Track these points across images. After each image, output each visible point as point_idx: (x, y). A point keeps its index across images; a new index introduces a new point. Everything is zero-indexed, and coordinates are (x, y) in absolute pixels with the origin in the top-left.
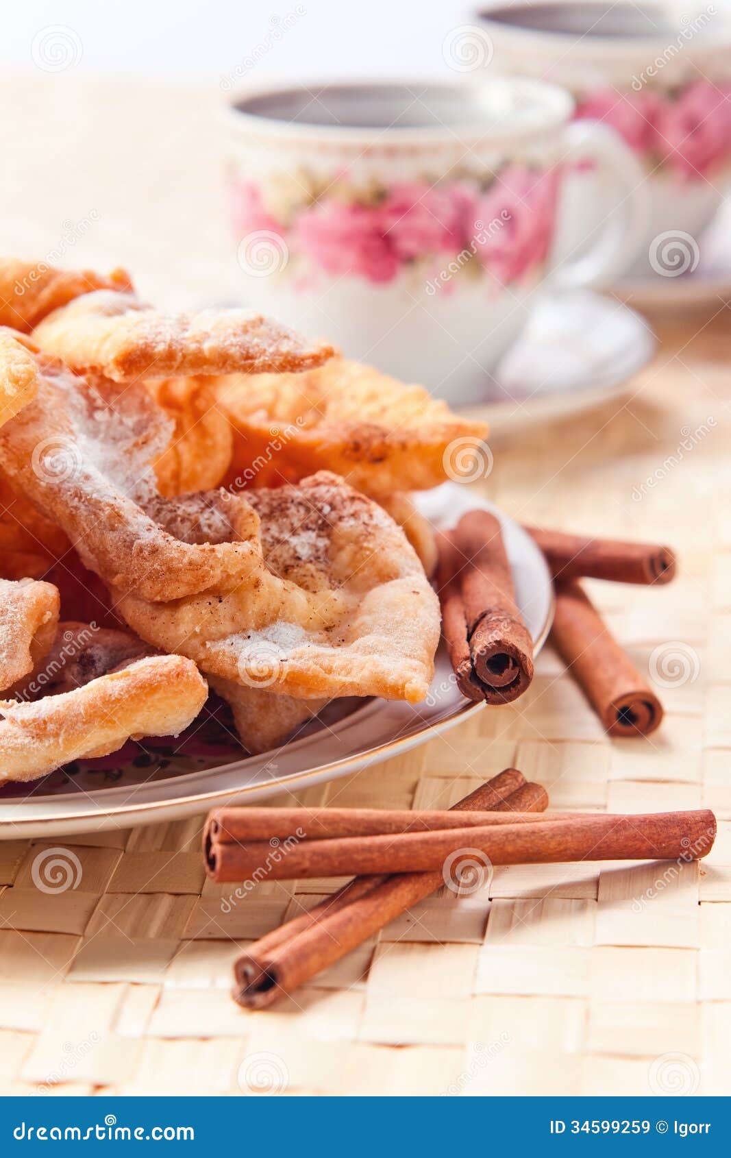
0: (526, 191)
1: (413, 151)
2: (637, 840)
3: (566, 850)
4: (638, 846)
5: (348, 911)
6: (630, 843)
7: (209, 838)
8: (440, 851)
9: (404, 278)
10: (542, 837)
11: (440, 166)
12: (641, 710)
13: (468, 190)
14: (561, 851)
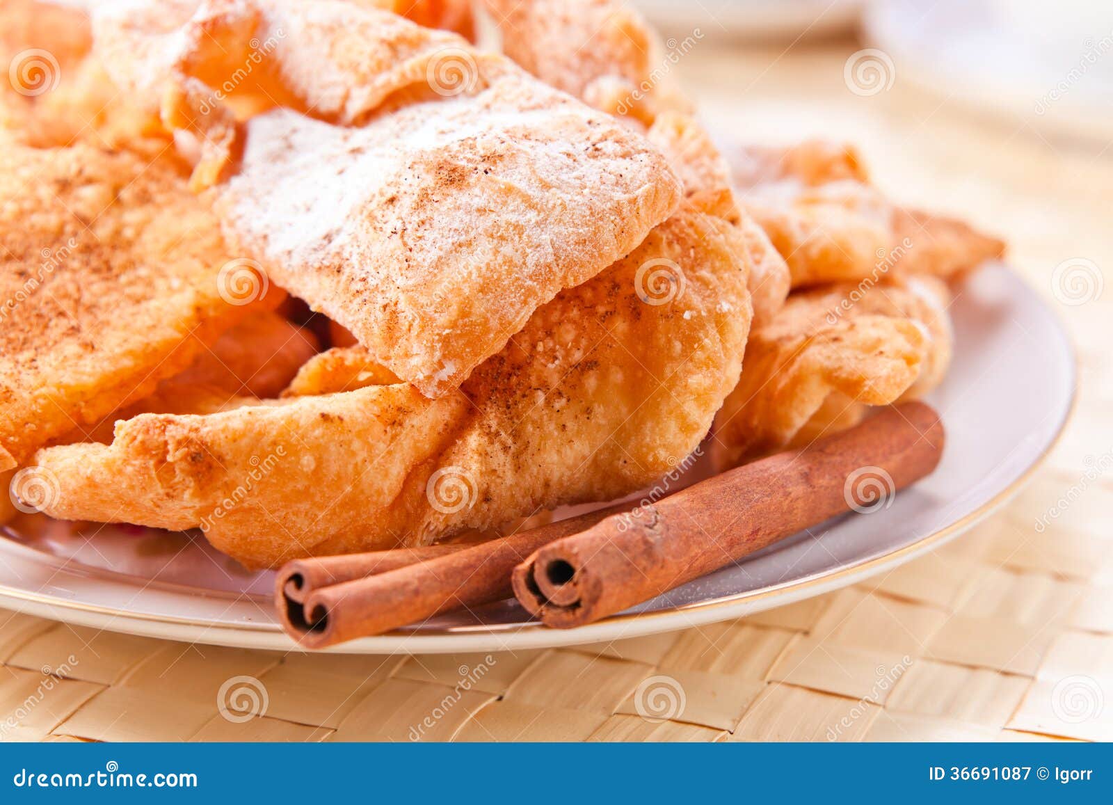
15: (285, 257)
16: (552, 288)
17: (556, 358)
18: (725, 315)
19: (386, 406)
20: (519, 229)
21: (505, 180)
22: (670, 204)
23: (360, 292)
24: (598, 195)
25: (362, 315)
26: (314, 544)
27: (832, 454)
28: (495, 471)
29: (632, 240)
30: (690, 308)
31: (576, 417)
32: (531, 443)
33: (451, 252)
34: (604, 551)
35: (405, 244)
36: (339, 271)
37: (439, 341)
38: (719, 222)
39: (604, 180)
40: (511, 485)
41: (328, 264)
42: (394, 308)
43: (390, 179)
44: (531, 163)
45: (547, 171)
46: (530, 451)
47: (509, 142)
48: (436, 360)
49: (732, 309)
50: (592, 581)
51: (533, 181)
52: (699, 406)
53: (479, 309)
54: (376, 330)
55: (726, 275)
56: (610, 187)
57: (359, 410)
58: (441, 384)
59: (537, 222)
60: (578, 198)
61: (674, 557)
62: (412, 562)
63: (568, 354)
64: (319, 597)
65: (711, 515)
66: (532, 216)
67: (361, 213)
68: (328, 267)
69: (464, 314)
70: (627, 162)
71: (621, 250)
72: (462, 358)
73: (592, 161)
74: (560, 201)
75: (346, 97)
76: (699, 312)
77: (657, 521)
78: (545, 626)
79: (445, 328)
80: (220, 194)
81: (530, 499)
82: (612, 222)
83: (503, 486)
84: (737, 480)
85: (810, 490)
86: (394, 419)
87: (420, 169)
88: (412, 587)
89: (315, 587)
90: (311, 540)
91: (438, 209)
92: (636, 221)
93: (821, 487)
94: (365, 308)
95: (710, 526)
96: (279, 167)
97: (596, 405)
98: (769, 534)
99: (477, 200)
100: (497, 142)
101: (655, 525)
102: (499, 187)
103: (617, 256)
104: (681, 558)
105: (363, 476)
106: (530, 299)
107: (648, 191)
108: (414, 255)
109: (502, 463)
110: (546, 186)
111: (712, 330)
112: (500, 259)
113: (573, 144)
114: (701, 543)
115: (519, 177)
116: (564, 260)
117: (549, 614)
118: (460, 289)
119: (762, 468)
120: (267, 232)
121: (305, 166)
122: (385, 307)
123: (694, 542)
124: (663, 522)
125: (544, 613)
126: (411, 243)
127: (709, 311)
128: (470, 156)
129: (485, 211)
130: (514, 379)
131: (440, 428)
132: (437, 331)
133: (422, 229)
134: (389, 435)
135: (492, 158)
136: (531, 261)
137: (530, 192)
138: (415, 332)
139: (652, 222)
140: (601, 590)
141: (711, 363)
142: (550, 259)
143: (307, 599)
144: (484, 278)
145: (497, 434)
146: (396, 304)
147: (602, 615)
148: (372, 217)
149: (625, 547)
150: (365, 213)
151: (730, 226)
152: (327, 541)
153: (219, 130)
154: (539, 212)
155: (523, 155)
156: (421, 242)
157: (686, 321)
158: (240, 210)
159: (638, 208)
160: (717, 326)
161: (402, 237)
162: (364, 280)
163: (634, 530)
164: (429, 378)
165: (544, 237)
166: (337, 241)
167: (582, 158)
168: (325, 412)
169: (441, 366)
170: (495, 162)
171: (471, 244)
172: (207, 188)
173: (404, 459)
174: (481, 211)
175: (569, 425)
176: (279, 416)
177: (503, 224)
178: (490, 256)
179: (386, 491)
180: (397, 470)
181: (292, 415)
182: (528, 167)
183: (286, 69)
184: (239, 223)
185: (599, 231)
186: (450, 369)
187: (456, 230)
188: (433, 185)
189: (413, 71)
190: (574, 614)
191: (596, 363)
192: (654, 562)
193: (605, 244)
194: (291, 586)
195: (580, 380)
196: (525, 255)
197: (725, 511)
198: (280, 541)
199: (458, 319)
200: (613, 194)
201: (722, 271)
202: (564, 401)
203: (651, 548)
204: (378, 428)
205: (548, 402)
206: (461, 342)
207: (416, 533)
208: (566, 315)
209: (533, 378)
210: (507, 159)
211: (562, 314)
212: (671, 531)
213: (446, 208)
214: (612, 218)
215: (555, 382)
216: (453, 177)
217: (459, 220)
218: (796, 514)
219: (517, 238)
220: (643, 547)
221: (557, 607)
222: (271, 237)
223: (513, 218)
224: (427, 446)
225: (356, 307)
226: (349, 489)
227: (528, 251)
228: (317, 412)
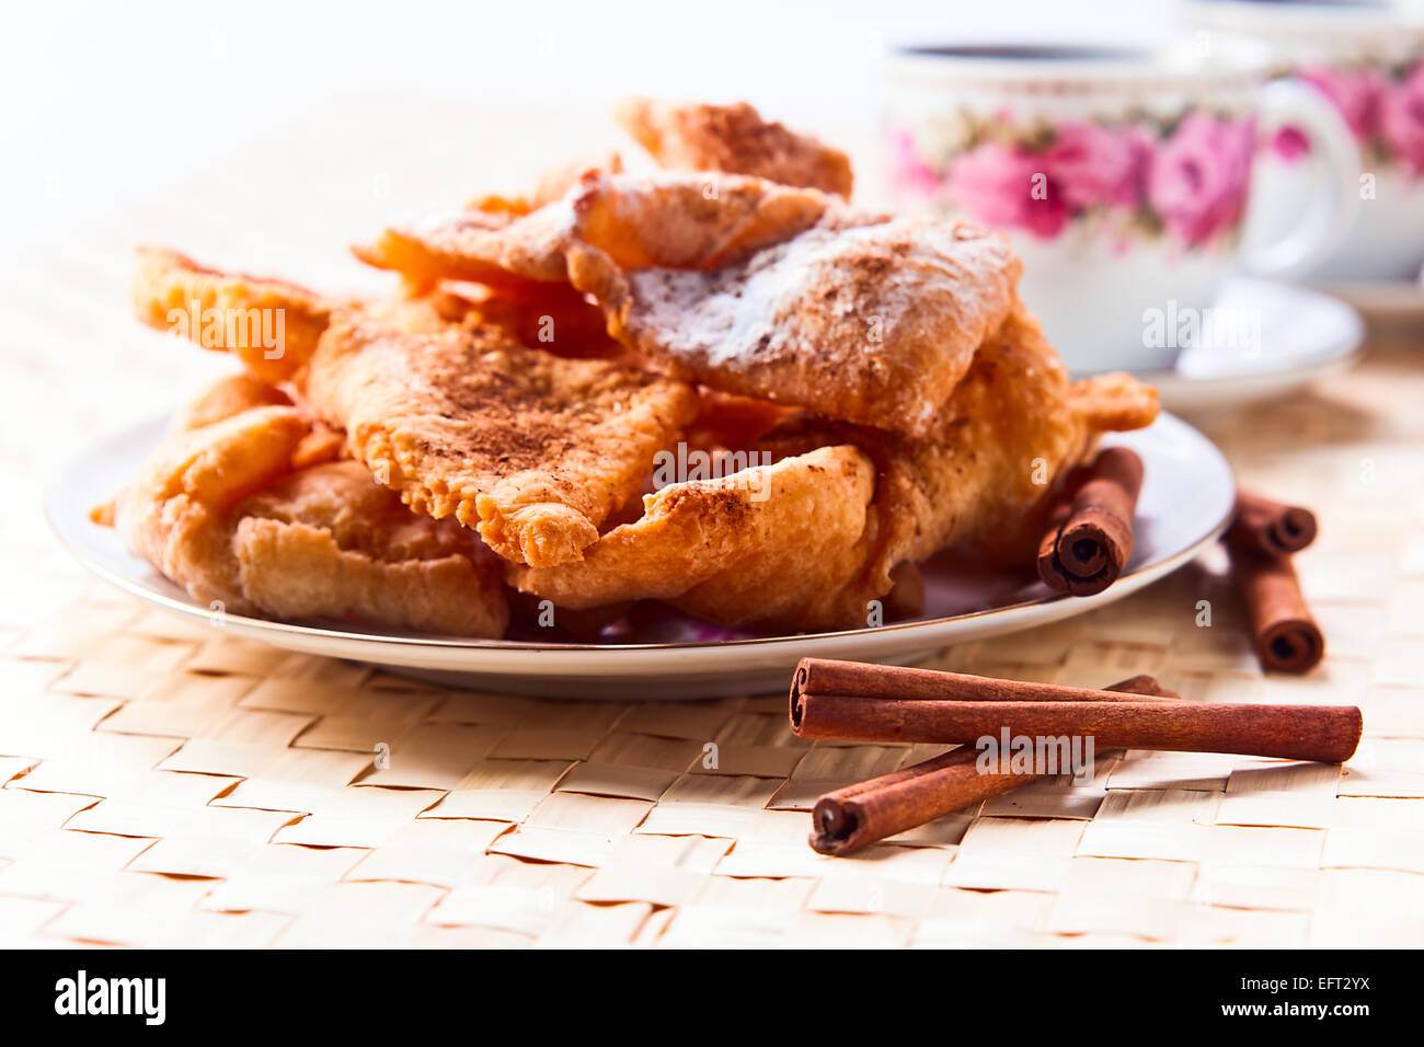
0: (1215, 143)
1: (1084, 89)
2: (1272, 730)
3: (1191, 733)
4: (1272, 738)
5: (944, 772)
6: (1264, 733)
7: (796, 689)
8: (1049, 721)
9: (1072, 234)
10: (1165, 717)
11: (1113, 106)
12: (1297, 641)
13: (1146, 135)
14: (1185, 735)
18: (1054, 370)
31: (966, 462)
32: (940, 486)
46: (940, 492)
97: (977, 452)
111: (1050, 383)
157: (1030, 377)
160: (1052, 379)
175: (963, 468)
191: (967, 419)
195: (959, 434)
202: (952, 451)
205: (942, 454)
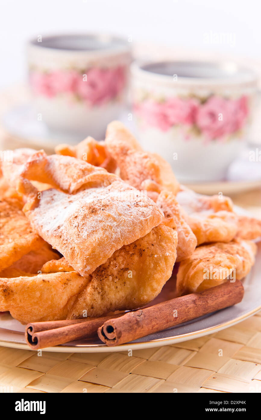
15: (47, 232)
16: (120, 245)
17: (116, 267)
18: (167, 256)
19: (63, 278)
20: (111, 227)
21: (108, 213)
22: (158, 221)
23: (65, 244)
24: (135, 218)
25: (65, 251)
26: (40, 318)
27: (204, 295)
28: (95, 299)
29: (145, 232)
30: (157, 254)
31: (121, 284)
32: (106, 292)
33: (91, 233)
34: (123, 323)
35: (78, 230)
36: (60, 237)
37: (85, 259)
38: (169, 228)
39: (138, 213)
40: (100, 304)
41: (58, 235)
42: (74, 249)
43: (77, 211)
44: (117, 208)
45: (121, 210)
46: (106, 294)
47: (111, 201)
48: (84, 265)
49: (170, 255)
50: (118, 332)
51: (116, 213)
52: (157, 284)
53: (97, 251)
54: (69, 255)
55: (169, 245)
56: (139, 216)
57: (54, 279)
58: (86, 272)
59: (116, 225)
60: (130, 219)
61: (146, 325)
62: (68, 324)
63: (120, 265)
64: (36, 335)
65: (160, 312)
66: (115, 223)
67: (68, 220)
68: (58, 236)
69: (93, 251)
70: (145, 209)
71: (141, 235)
72: (92, 265)
73: (135, 208)
74: (123, 220)
75: (70, 185)
76: (159, 255)
77: (142, 314)
78: (107, 346)
79: (87, 256)
80: (31, 213)
81: (106, 308)
82: (139, 226)
83: (97, 304)
84: (171, 303)
85: (195, 305)
86: (66, 282)
87: (85, 208)
88: (66, 333)
89: (36, 332)
90: (39, 317)
91: (88, 220)
92: (147, 226)
93: (199, 305)
94: (66, 249)
95: (160, 316)
96: (49, 205)
97: (127, 282)
98: (181, 319)
99: (99, 218)
100: (108, 201)
101: (141, 315)
102: (106, 215)
103: (140, 236)
104: (149, 325)
105: (54, 299)
106: (113, 248)
107: (151, 217)
108: (80, 234)
109: (97, 297)
110: (120, 215)
111: (163, 261)
112: (105, 236)
113: (130, 202)
114: (156, 321)
115: (113, 212)
116: (124, 237)
117: (108, 342)
118: (92, 244)
119: (180, 299)
120: (43, 224)
121: (56, 205)
122: (71, 248)
123: (154, 320)
124: (144, 314)
125: (106, 342)
126: (80, 230)
127: (163, 255)
128: (99, 205)
129: (101, 221)
130: (103, 272)
131: (80, 285)
132: (85, 257)
133: (83, 226)
134: (63, 287)
135: (105, 206)
136: (114, 236)
137: (115, 216)
138: (79, 256)
139: (152, 226)
140: (121, 334)
141: (162, 271)
142: (120, 236)
143: (34, 335)
144: (99, 241)
145: (97, 288)
146: (74, 248)
147: (122, 342)
148: (70, 222)
149: (130, 322)
150: (69, 220)
151: (172, 230)
152: (44, 317)
153: (33, 194)
154: (117, 222)
155: (115, 205)
156: (83, 230)
157: (155, 258)
158: (36, 218)
159: (148, 222)
160: (165, 260)
161: (78, 228)
162: (67, 240)
163: (133, 317)
164: (82, 270)
165: (118, 230)
166: (61, 228)
167: (132, 207)
168: (44, 280)
169: (86, 267)
170: (106, 207)
171: (97, 231)
172: (28, 211)
173: (67, 295)
174: (100, 221)
175: (119, 287)
176: (30, 280)
177: (106, 225)
178: (102, 235)
179: (61, 304)
180: (65, 298)
181: (34, 280)
182: (115, 209)
183: (54, 176)
184: (35, 222)
185: (135, 229)
186: (88, 268)
187: (93, 227)
188: (88, 213)
189: (89, 178)
190: (114, 342)
191: (128, 269)
192: (139, 326)
193: (136, 233)
194: (29, 330)
195: (123, 274)
196: (112, 235)
197: (165, 311)
198: (30, 317)
199: (91, 253)
200: (140, 218)
201: (168, 243)
202: (118, 279)
203: (138, 322)
204: (60, 285)
205: (113, 280)
206: (92, 260)
207: (70, 317)
208: (120, 254)
209: (109, 272)
210: (109, 206)
211: (119, 254)
212: (146, 317)
213: (90, 220)
214: (139, 225)
215: (115, 273)
216: (93, 211)
217: (94, 224)
218: (191, 313)
219: (110, 230)
220: (135, 322)
221: (110, 340)
222: (43, 226)
223: (109, 224)
224: (75, 291)
225: (64, 248)
226: (50, 302)
227: (113, 234)
228: (42, 279)
